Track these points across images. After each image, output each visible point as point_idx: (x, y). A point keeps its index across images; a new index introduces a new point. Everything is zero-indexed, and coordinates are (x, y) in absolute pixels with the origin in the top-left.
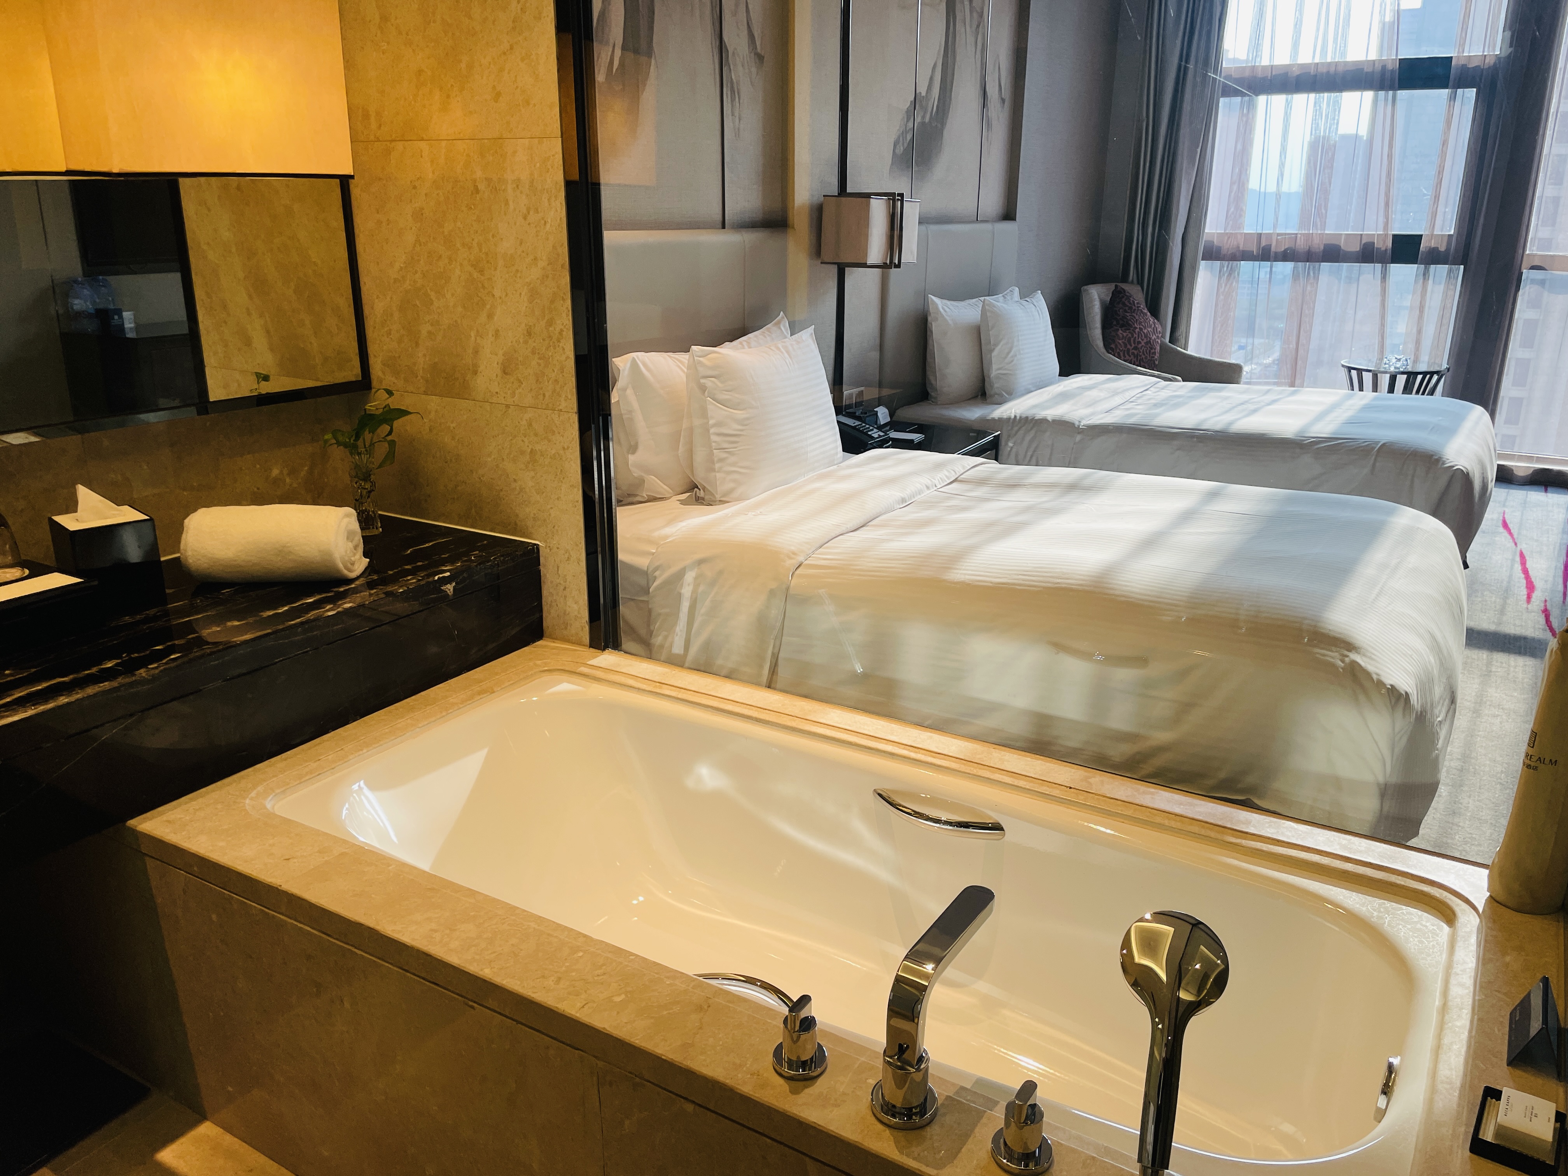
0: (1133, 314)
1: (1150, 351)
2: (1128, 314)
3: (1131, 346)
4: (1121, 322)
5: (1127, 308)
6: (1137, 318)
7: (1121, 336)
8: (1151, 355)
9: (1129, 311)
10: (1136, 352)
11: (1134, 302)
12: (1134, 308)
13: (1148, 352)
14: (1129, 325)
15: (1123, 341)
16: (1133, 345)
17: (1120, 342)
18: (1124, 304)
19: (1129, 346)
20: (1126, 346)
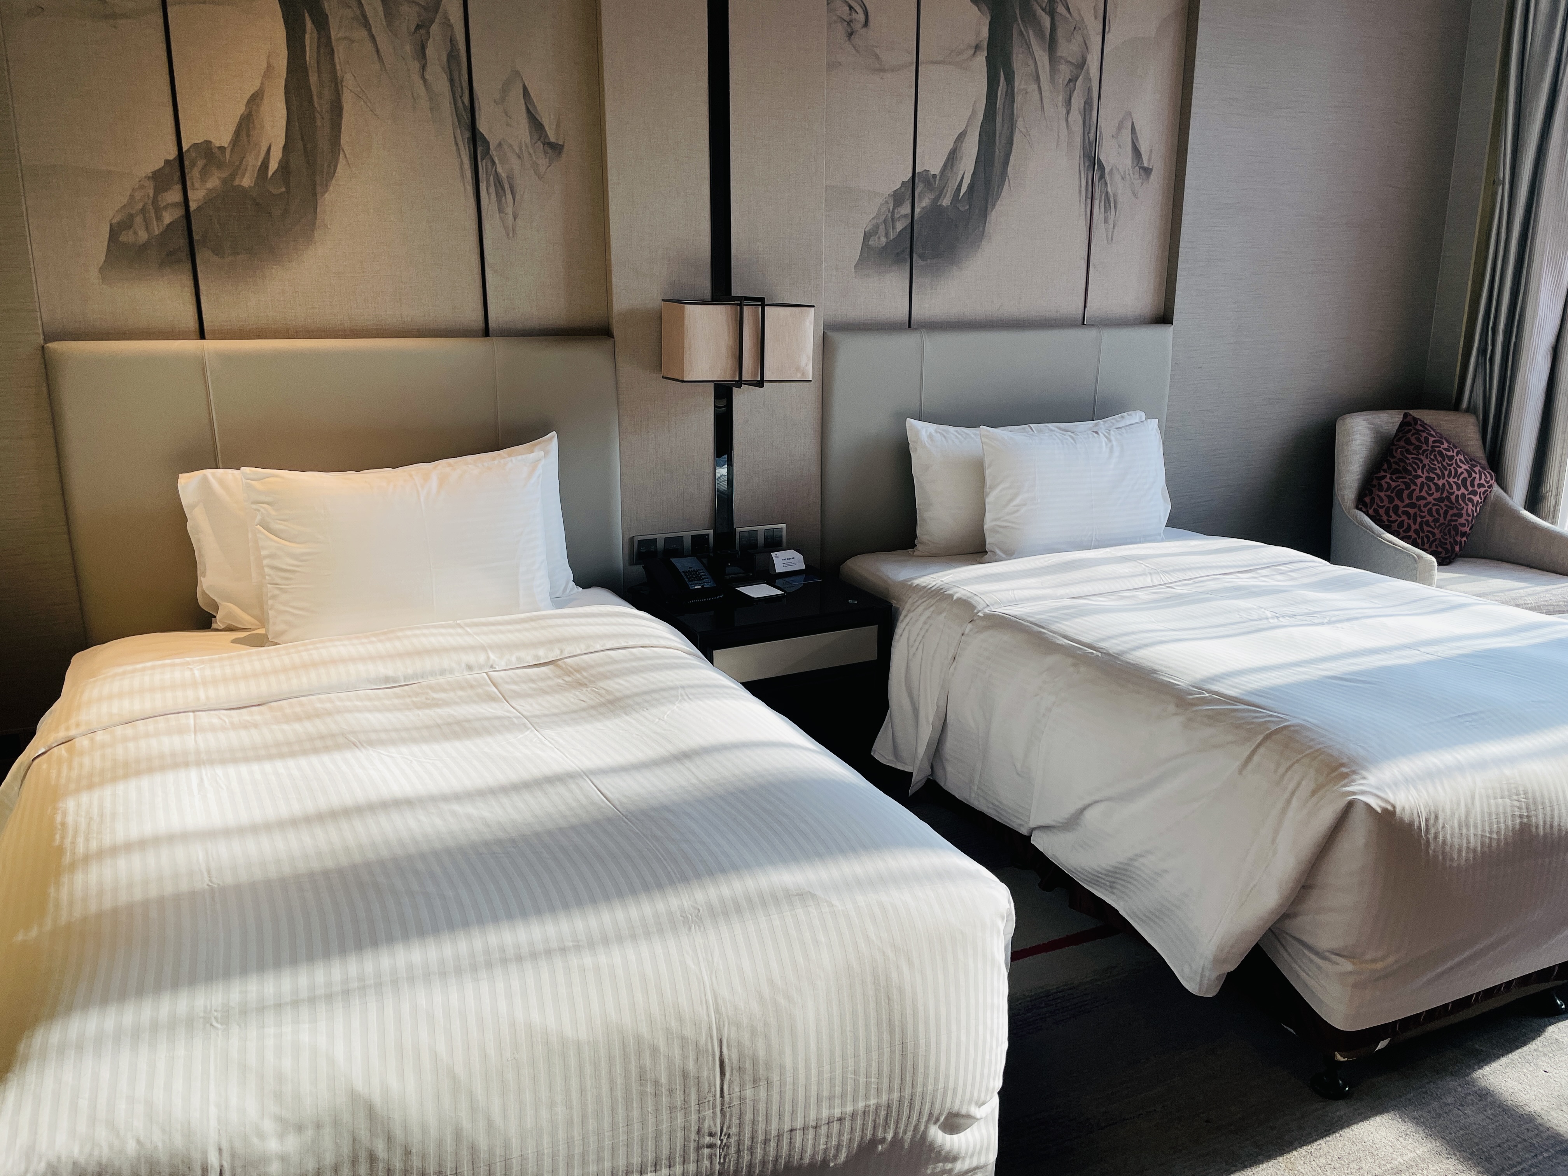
0: (1421, 457)
1: (1446, 513)
2: (1410, 456)
3: (1403, 501)
4: (1394, 466)
5: (1411, 448)
6: (1426, 461)
7: (1385, 486)
8: (1448, 517)
9: (1415, 452)
10: (1412, 511)
11: (1427, 440)
12: (1424, 447)
13: (1442, 512)
14: (1409, 473)
15: (1389, 493)
16: (1407, 501)
17: (1382, 494)
18: (1408, 442)
19: (1397, 502)
20: (1391, 500)
